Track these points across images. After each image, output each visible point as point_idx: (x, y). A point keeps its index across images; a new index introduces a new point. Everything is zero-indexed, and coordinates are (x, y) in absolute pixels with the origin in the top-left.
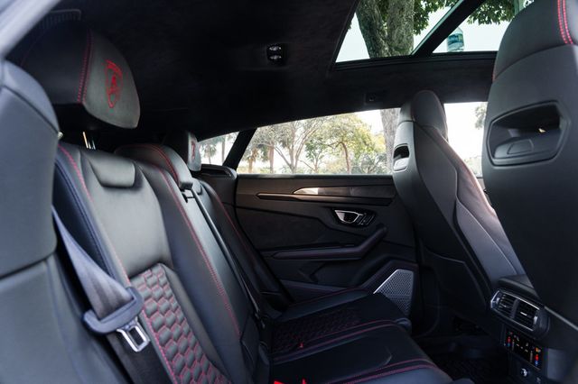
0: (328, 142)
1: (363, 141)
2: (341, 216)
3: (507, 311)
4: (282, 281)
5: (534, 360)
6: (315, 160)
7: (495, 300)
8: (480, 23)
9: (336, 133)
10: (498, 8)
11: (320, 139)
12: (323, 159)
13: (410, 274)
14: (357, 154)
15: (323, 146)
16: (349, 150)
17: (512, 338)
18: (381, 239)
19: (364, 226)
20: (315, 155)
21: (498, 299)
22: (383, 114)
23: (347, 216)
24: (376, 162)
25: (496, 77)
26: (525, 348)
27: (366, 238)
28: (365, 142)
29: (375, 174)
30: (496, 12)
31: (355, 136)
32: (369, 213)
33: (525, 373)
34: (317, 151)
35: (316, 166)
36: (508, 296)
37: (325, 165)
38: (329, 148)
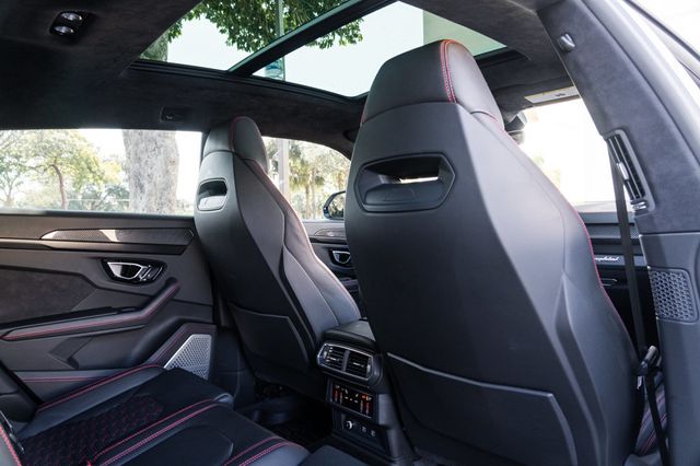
0: (31, 162)
1: (85, 167)
2: (116, 269)
3: (338, 365)
4: (16, 373)
5: (365, 409)
6: (7, 188)
7: (322, 354)
8: (239, 48)
9: (46, 151)
10: (256, 37)
11: (17, 157)
12: (22, 187)
13: (208, 338)
14: (78, 183)
15: (22, 169)
16: (64, 176)
17: (339, 391)
18: (170, 299)
19: (149, 281)
20: (9, 180)
21: (325, 353)
22: (125, 135)
23: (126, 271)
24: (103, 196)
25: (366, 120)
26: (356, 399)
27: (152, 298)
28: (90, 168)
29: (102, 211)
30: (256, 40)
31: (74, 157)
32: (156, 265)
33: (351, 425)
34: (11, 175)
35: (8, 196)
36: (335, 348)
37: (24, 195)
38: (34, 172)
